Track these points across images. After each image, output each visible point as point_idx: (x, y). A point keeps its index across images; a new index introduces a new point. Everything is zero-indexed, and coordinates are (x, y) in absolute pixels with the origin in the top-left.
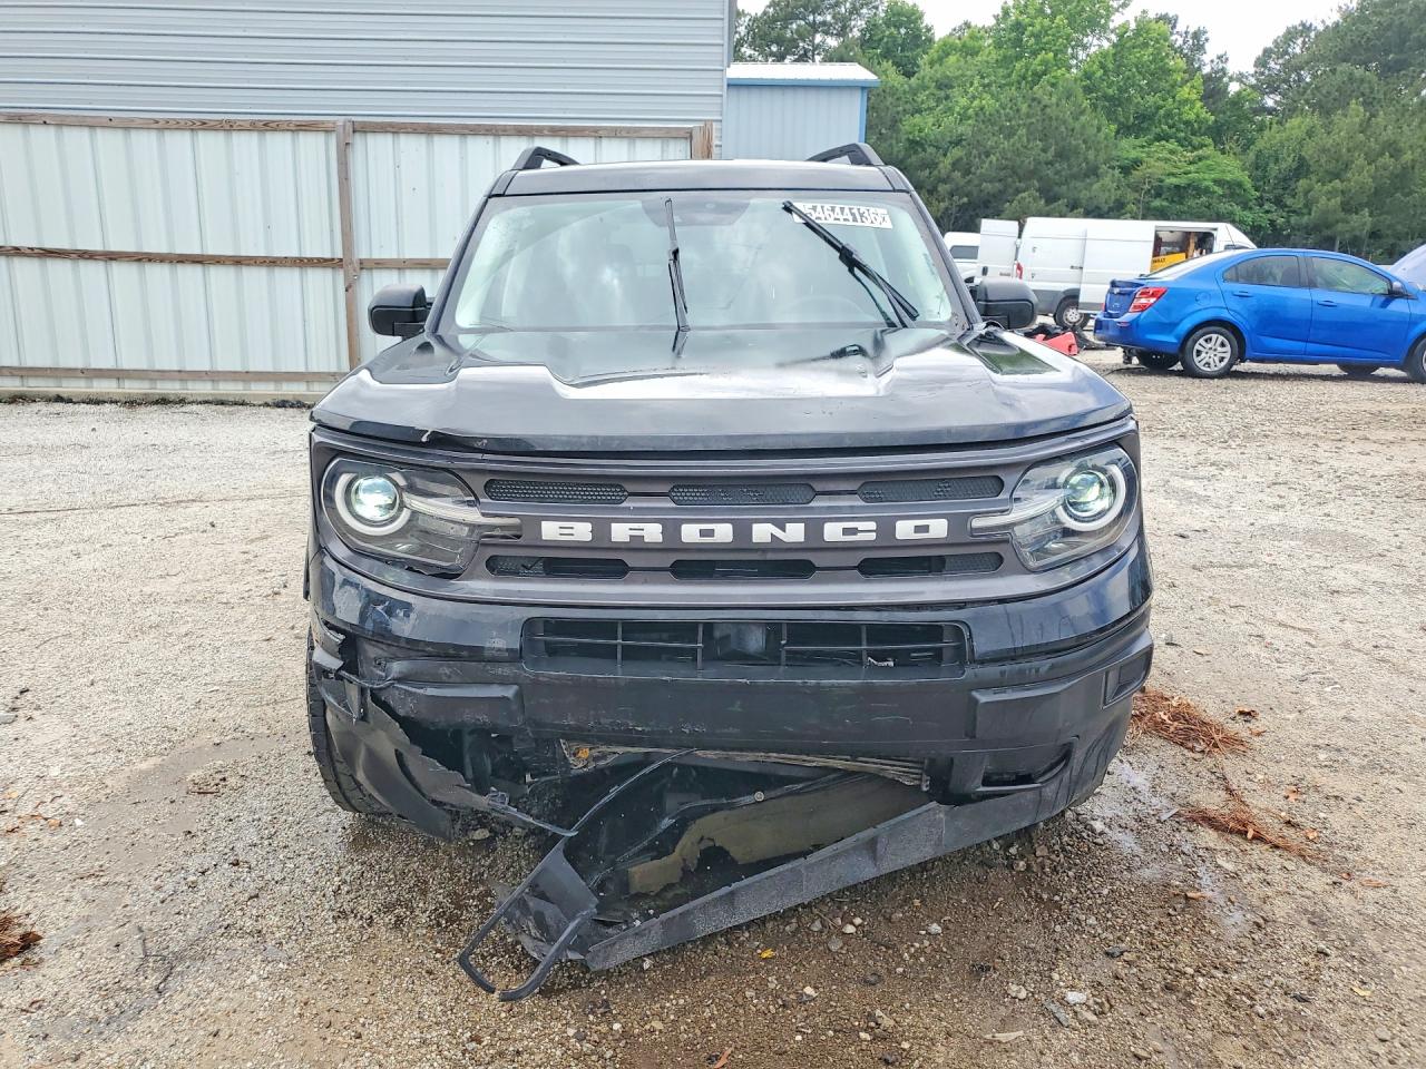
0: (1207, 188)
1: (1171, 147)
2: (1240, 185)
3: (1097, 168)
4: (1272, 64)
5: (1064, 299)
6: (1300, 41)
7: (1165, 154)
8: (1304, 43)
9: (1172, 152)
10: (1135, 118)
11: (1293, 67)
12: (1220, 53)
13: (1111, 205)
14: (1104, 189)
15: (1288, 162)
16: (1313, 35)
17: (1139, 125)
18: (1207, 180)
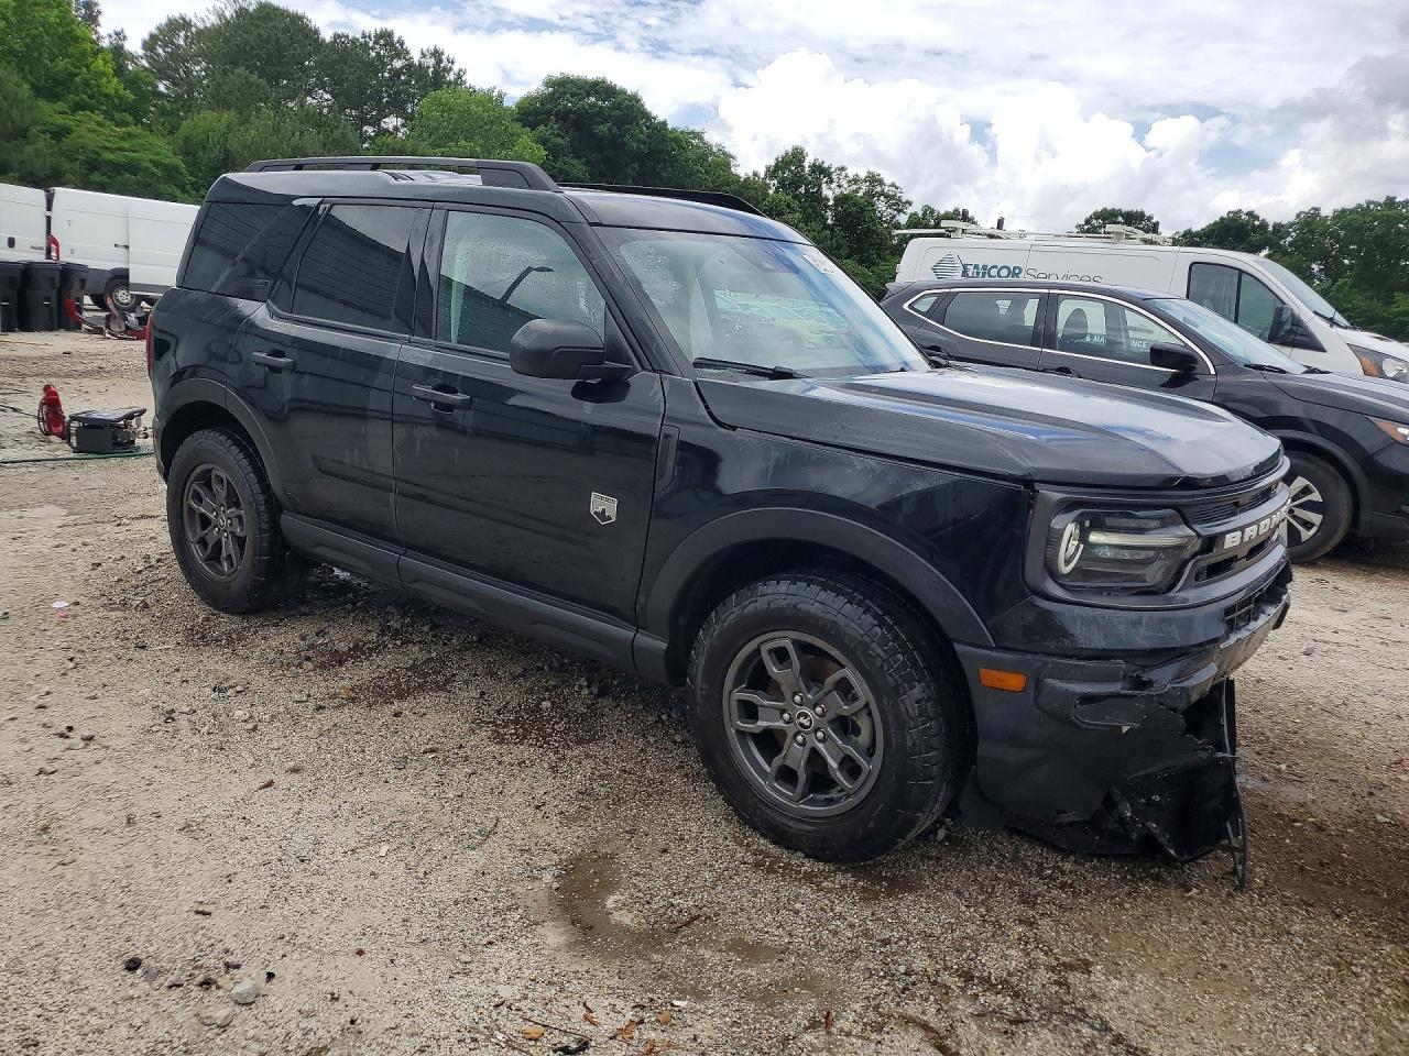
0: (147, 169)
1: (98, 119)
2: (175, 168)
3: (26, 130)
4: (160, 51)
5: (111, 279)
6: (182, 34)
7: (92, 125)
8: (187, 37)
9: (99, 124)
10: (46, 80)
11: (177, 56)
12: (118, 29)
13: (48, 172)
14: (37, 153)
15: (215, 153)
16: (194, 29)
17: (52, 88)
18: (145, 159)
